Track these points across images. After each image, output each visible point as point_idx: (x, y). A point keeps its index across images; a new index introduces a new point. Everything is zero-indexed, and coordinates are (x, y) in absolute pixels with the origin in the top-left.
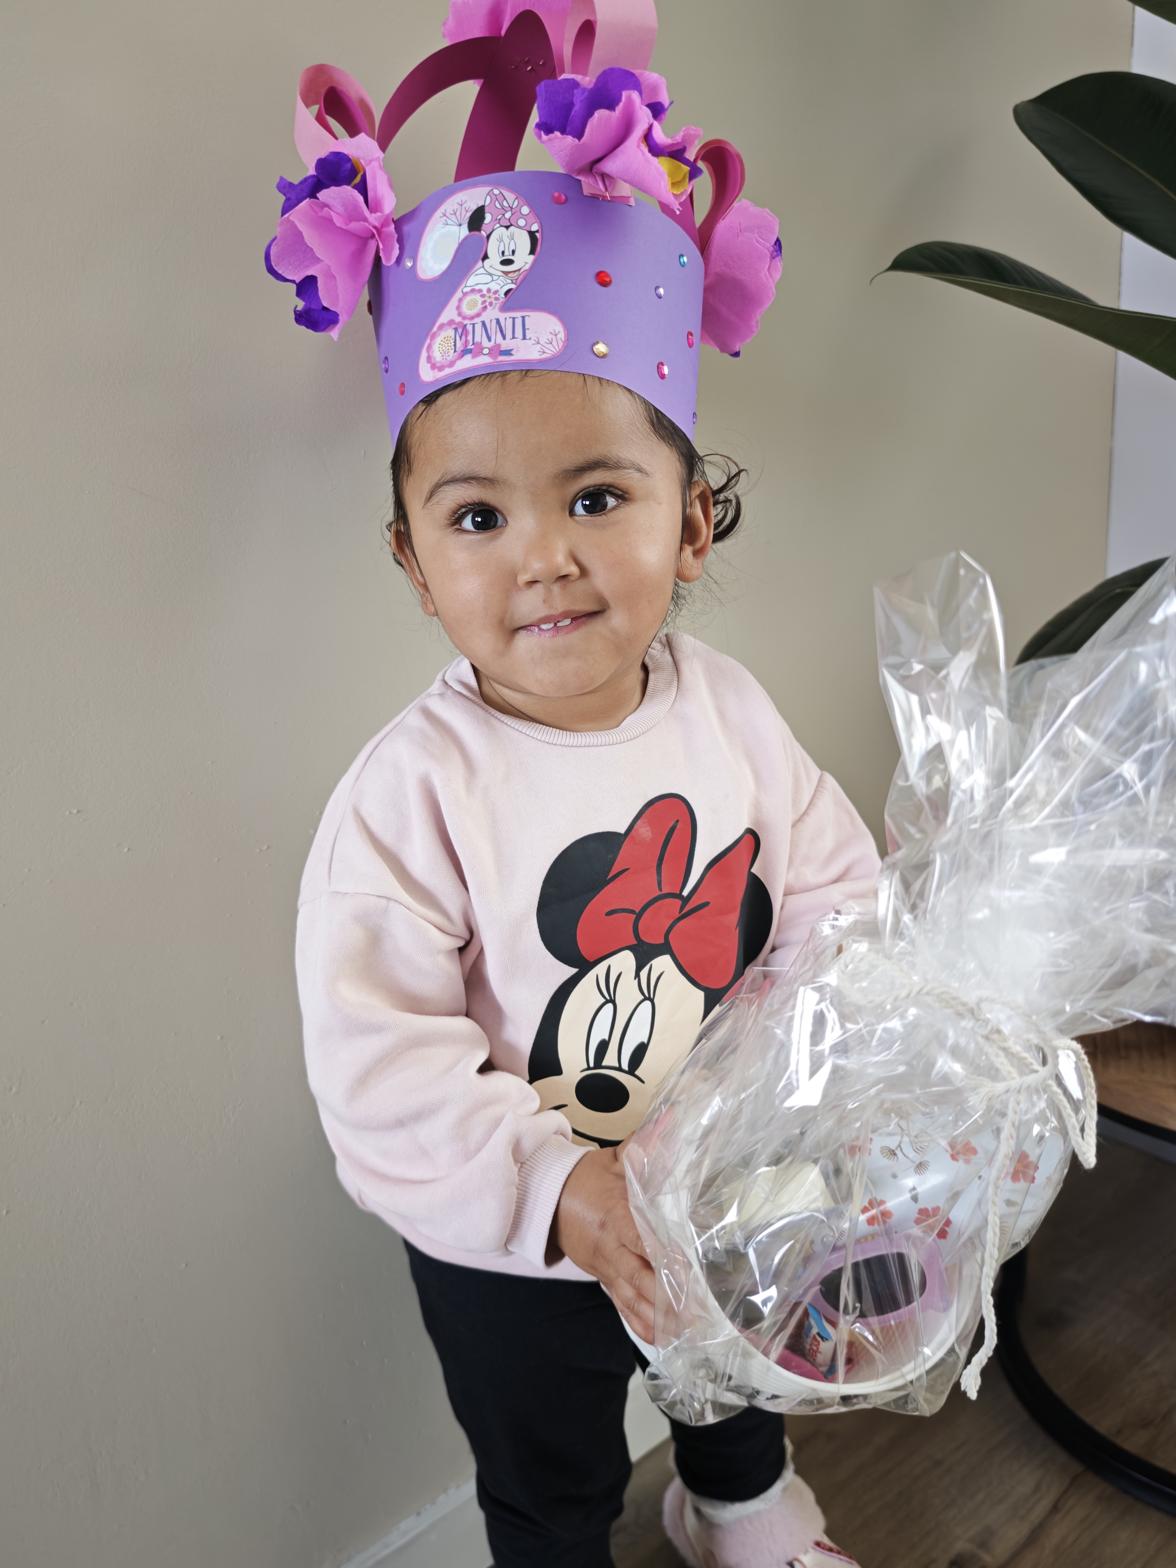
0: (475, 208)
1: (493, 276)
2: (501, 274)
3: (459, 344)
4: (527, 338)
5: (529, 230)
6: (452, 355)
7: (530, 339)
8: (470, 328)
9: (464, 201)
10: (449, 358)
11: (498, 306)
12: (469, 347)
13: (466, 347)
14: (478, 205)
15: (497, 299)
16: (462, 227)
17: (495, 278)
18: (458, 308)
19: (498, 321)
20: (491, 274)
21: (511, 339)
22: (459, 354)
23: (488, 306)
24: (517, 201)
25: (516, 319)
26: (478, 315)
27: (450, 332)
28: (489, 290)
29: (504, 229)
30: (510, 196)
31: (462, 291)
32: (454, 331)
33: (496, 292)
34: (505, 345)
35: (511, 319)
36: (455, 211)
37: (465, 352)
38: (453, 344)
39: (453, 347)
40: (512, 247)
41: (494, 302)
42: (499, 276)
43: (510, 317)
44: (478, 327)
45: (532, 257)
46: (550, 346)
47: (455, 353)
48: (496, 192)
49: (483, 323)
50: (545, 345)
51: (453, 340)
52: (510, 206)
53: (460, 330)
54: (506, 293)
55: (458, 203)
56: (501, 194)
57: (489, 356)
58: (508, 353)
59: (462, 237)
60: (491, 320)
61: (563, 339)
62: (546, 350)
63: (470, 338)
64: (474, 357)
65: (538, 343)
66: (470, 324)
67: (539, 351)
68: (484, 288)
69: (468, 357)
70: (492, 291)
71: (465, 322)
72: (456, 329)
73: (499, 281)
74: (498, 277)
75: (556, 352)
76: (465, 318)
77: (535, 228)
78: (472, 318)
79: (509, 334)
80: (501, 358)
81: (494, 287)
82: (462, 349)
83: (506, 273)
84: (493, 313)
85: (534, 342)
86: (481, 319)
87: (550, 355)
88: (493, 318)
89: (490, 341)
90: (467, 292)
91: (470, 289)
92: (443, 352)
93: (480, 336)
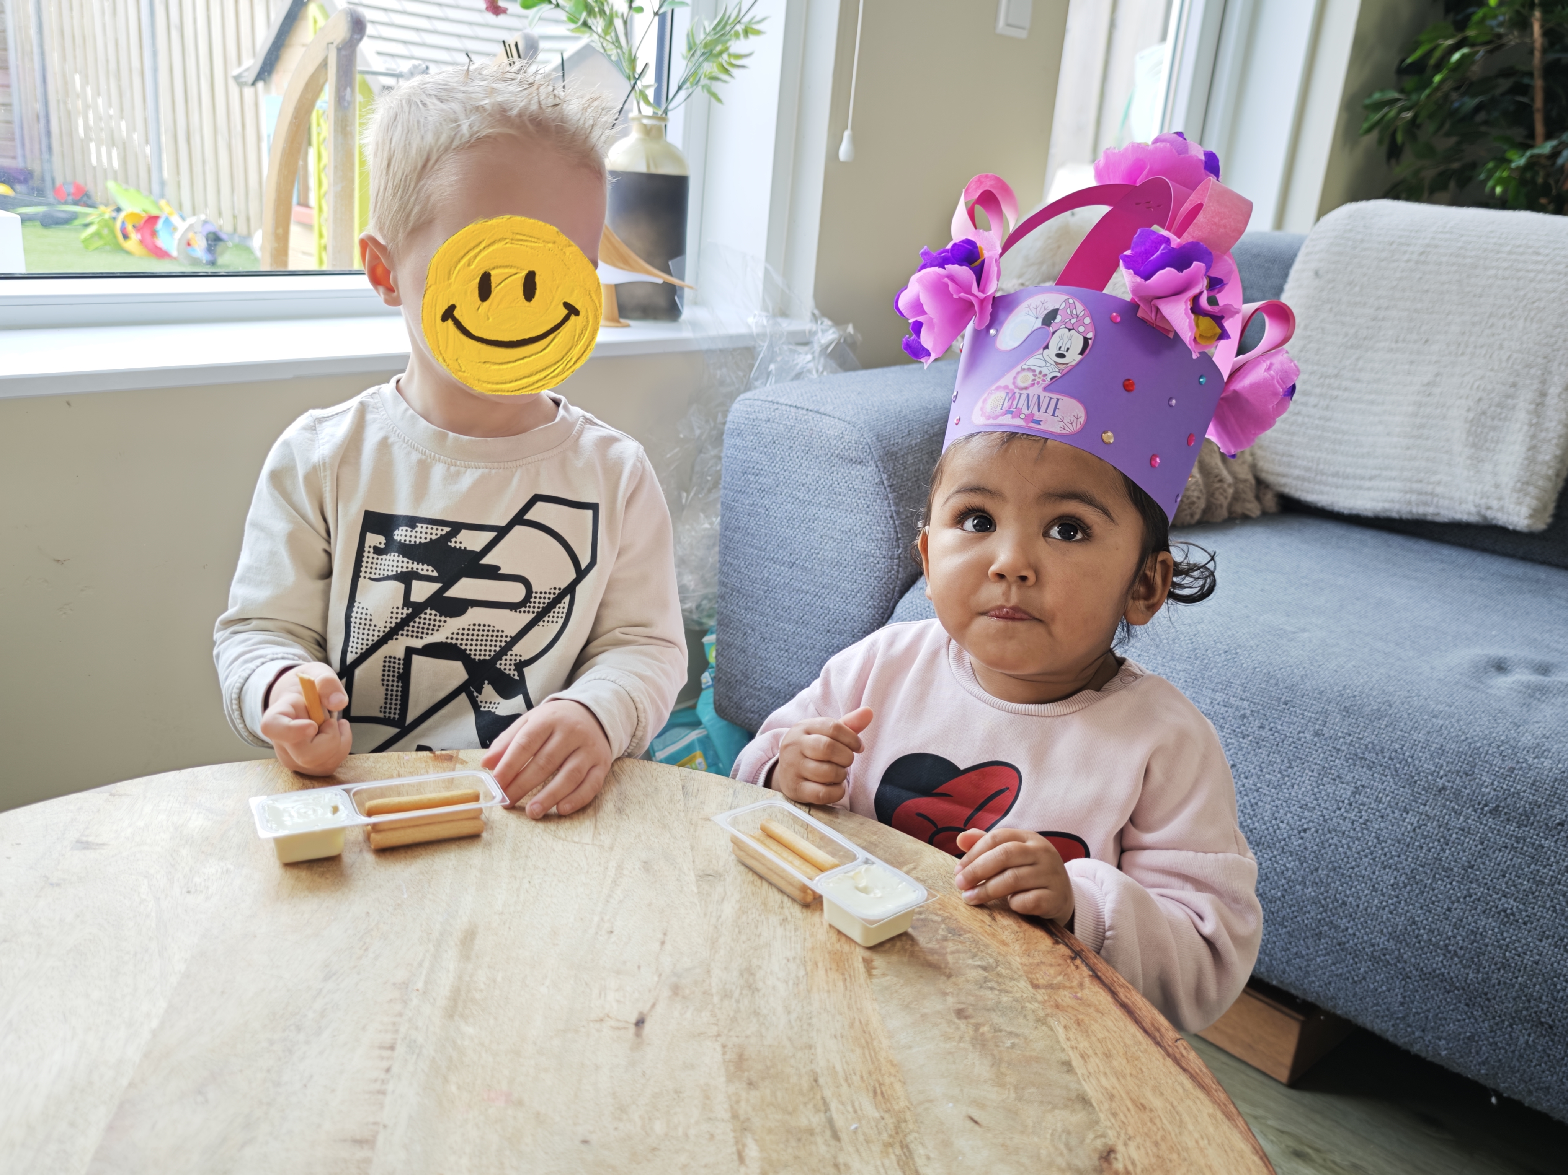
0: (1051, 308)
1: (1047, 362)
2: (1053, 363)
3: (1006, 405)
4: (1055, 415)
5: (1085, 336)
6: (998, 411)
7: (1057, 417)
8: (1017, 395)
9: (1046, 300)
10: (996, 413)
11: (1043, 386)
12: (1012, 410)
13: (1010, 408)
14: (1054, 306)
15: (1044, 381)
16: (1037, 319)
17: (1048, 364)
18: (1015, 378)
19: (1039, 396)
20: (1045, 361)
21: (1043, 413)
22: (1004, 412)
23: (1036, 384)
24: (1083, 312)
25: (1052, 399)
26: (1026, 388)
27: (1002, 394)
28: (1040, 373)
29: (1067, 330)
30: (1080, 307)
31: (1021, 367)
33: (1045, 375)
34: (1037, 416)
35: (1049, 398)
36: (1037, 306)
37: (1008, 412)
38: (1002, 403)
39: (1001, 406)
40: (1068, 346)
41: (1041, 382)
44: (1024, 397)
45: (1080, 357)
46: (1070, 426)
48: (1071, 301)
49: (1028, 395)
50: (1067, 424)
51: (1003, 401)
52: (1077, 315)
53: (1010, 395)
54: (1052, 379)
55: (1041, 302)
56: (1074, 304)
57: (1024, 421)
58: (1038, 422)
59: (1035, 328)
60: (1034, 395)
61: (1082, 423)
62: (1066, 428)
63: (1015, 403)
64: (1013, 417)
65: (1063, 421)
66: (1019, 393)
67: (1061, 427)
68: (1038, 370)
69: (1010, 416)
70: (1043, 374)
71: (1017, 391)
72: (1007, 393)
73: (1050, 368)
74: (1050, 365)
75: (1074, 431)
76: (1016, 387)
77: (1090, 335)
78: (1022, 389)
79: (1043, 409)
80: (1032, 425)
81: (1045, 371)
82: (1006, 409)
83: (1057, 363)
84: (1037, 390)
85: (1059, 419)
86: (1027, 392)
87: (1069, 432)
88: (1036, 393)
89: (1028, 409)
90: (1024, 369)
91: (1027, 367)
92: (993, 407)
93: (1022, 404)
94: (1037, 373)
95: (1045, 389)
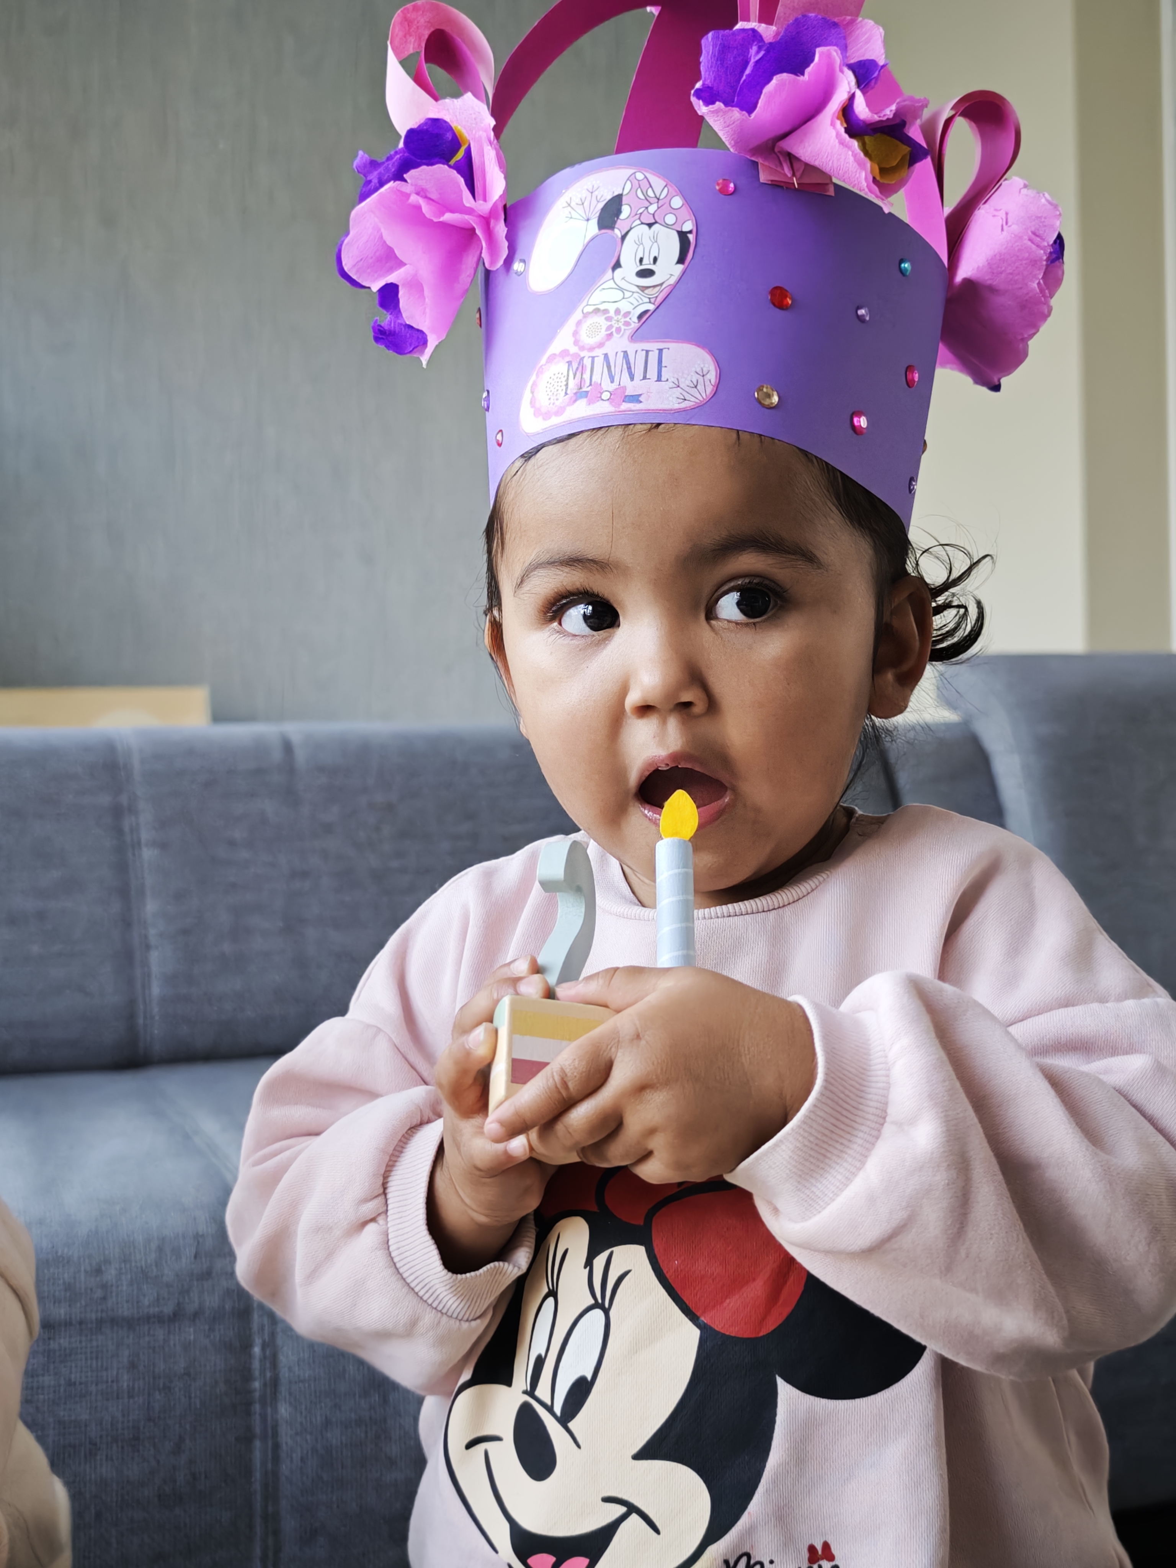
0: (609, 197)
1: (624, 291)
2: (636, 289)
3: (572, 384)
4: (663, 379)
5: (680, 230)
6: (562, 399)
7: (667, 380)
8: (587, 362)
9: (595, 187)
10: (558, 403)
11: (628, 333)
12: (585, 389)
13: (581, 388)
14: (613, 193)
15: (627, 324)
16: (590, 222)
17: (627, 294)
19: (625, 353)
20: (621, 289)
21: (641, 380)
22: (571, 398)
23: (614, 333)
24: (666, 189)
25: (650, 353)
26: (601, 345)
27: (562, 367)
28: (617, 311)
29: (646, 227)
30: (658, 183)
31: (583, 311)
32: (567, 364)
33: (627, 314)
34: (632, 388)
35: (644, 352)
36: (583, 201)
37: (580, 394)
38: (565, 383)
39: (564, 388)
40: (654, 253)
41: (623, 328)
42: (633, 292)
43: (643, 350)
44: (599, 362)
45: (681, 267)
46: (694, 391)
47: (567, 396)
48: (640, 176)
49: (606, 356)
50: (687, 389)
51: (566, 378)
52: (656, 197)
53: (575, 365)
54: (640, 317)
55: (588, 190)
56: (645, 179)
57: (611, 403)
58: (635, 399)
59: (589, 237)
60: (617, 353)
61: (713, 382)
62: (688, 397)
63: (587, 376)
64: (590, 403)
65: (678, 386)
66: (589, 357)
67: (678, 398)
68: (612, 308)
69: (582, 402)
70: (622, 313)
71: (582, 354)
72: (569, 363)
73: (632, 300)
74: (631, 293)
75: (702, 400)
76: (582, 348)
77: (688, 226)
78: (591, 349)
79: (638, 372)
80: (625, 406)
81: (625, 306)
82: (575, 391)
83: (643, 288)
84: (620, 344)
85: (672, 385)
86: (604, 350)
87: (694, 403)
88: (620, 350)
89: (612, 381)
90: (589, 313)
91: (593, 308)
92: (551, 394)
93: (600, 375)
94: (612, 313)
95: (634, 338)
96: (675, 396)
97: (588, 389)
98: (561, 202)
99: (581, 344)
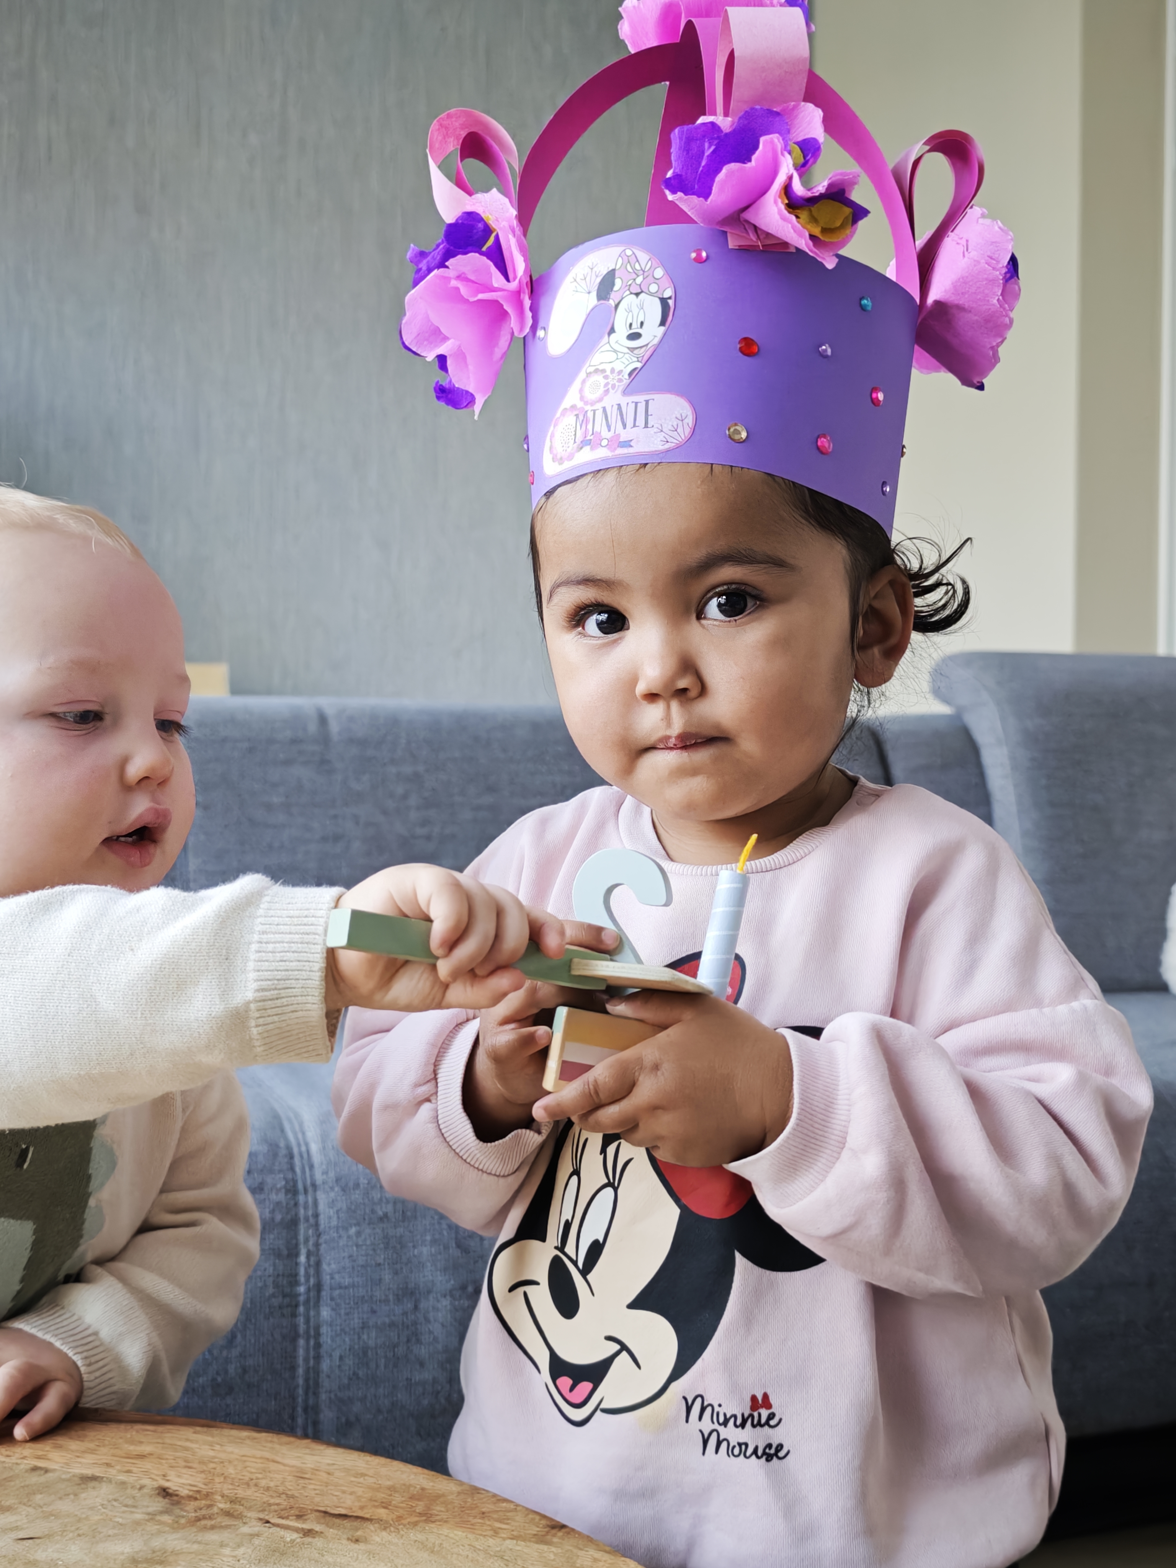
0: (605, 272)
1: (617, 353)
2: (627, 351)
3: (579, 433)
4: (649, 425)
5: (661, 296)
6: (572, 446)
7: (653, 426)
8: (590, 415)
9: (595, 265)
10: (569, 450)
11: (621, 388)
12: (589, 438)
13: (585, 437)
14: (608, 268)
16: (591, 294)
17: (620, 355)
18: (581, 391)
19: (619, 405)
20: (615, 351)
21: (631, 428)
22: (579, 445)
23: (610, 389)
24: (650, 262)
25: (639, 404)
26: (600, 400)
27: (570, 419)
28: (613, 371)
29: (634, 296)
30: (643, 257)
31: (586, 371)
32: (575, 417)
33: (620, 372)
34: (624, 436)
35: (634, 404)
36: (586, 277)
37: (585, 443)
38: (574, 433)
39: (573, 437)
40: (640, 319)
41: (617, 384)
42: (625, 354)
43: (632, 402)
44: (599, 413)
45: (663, 329)
46: (675, 434)
47: (575, 445)
48: (629, 252)
49: (604, 409)
50: (669, 433)
51: (574, 429)
52: (642, 269)
53: (581, 417)
54: (630, 374)
55: (589, 267)
56: (633, 256)
57: (608, 449)
58: (627, 444)
59: (590, 308)
60: (613, 406)
61: (690, 425)
62: (670, 439)
63: (590, 427)
64: (592, 449)
65: (662, 431)
66: (592, 410)
67: (662, 441)
68: (608, 368)
69: (587, 448)
70: (616, 371)
71: (588, 408)
72: (577, 416)
73: (624, 360)
74: (623, 354)
75: (680, 440)
76: (586, 403)
77: (668, 293)
78: (592, 404)
79: (630, 422)
80: (620, 451)
81: (618, 366)
82: (581, 440)
83: (632, 349)
84: (615, 398)
85: (656, 430)
86: (602, 404)
87: (673, 444)
88: (615, 403)
89: (609, 430)
90: (590, 373)
91: (594, 368)
92: (564, 442)
93: (600, 425)
94: (608, 373)
95: (626, 392)
96: (659, 439)
97: (592, 437)
98: (569, 278)
99: (586, 400)
